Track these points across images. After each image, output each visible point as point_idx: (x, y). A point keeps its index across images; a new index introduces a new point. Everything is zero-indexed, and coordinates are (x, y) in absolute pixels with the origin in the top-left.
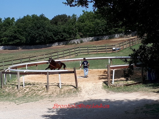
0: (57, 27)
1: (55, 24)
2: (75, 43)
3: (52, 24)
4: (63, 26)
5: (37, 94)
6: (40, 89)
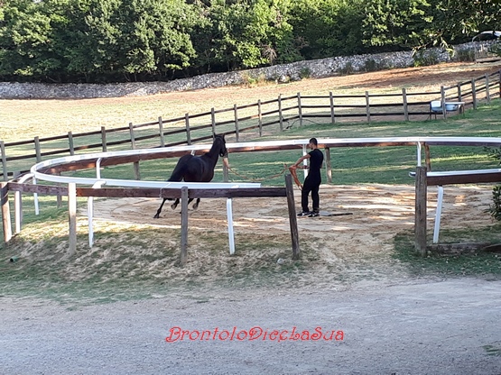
2: (279, 79)
5: (144, 270)
6: (156, 252)
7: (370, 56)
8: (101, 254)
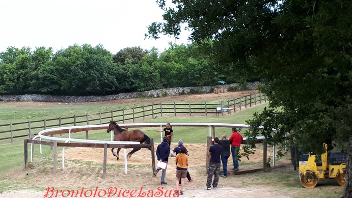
2: (153, 96)
7: (192, 88)
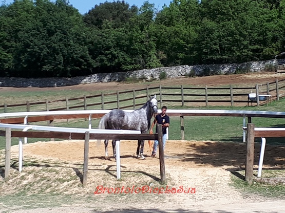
0: (100, 33)
1: (96, 25)
3: (86, 26)
4: (118, 31)
5: (56, 188)
6: (65, 177)
8: (27, 177)
